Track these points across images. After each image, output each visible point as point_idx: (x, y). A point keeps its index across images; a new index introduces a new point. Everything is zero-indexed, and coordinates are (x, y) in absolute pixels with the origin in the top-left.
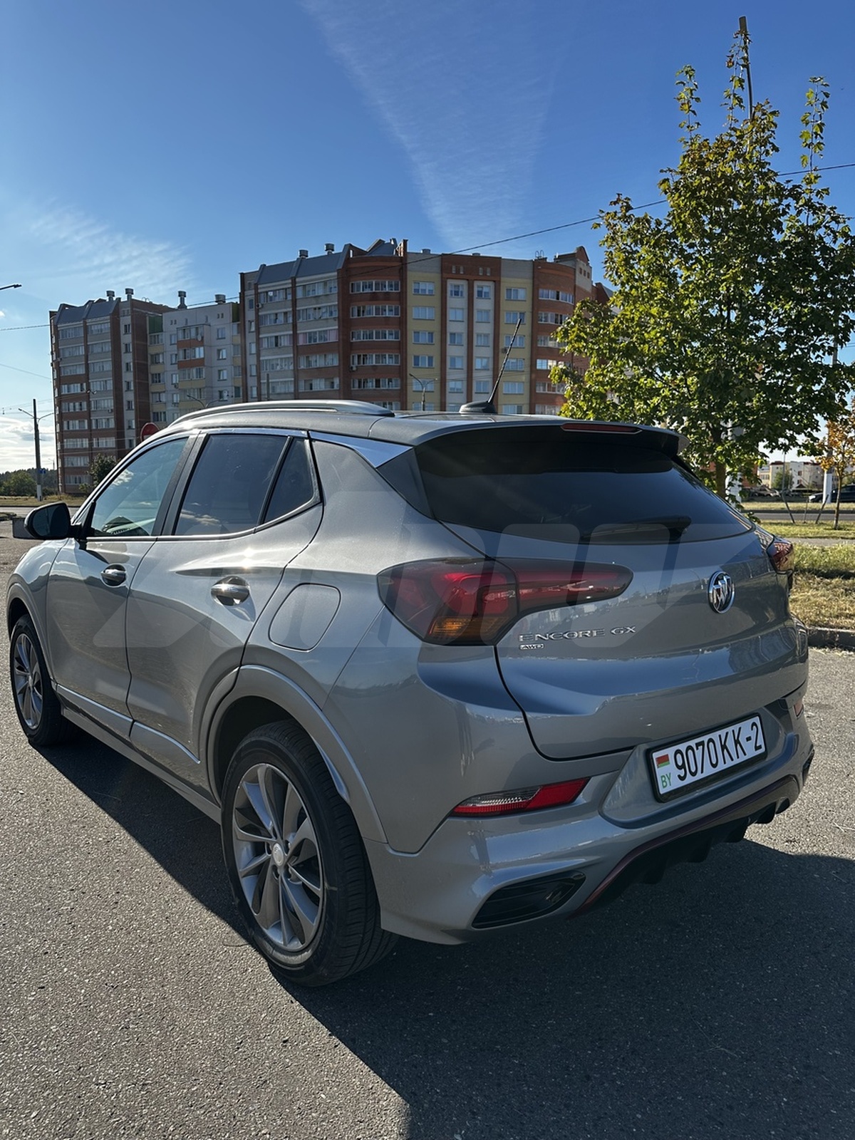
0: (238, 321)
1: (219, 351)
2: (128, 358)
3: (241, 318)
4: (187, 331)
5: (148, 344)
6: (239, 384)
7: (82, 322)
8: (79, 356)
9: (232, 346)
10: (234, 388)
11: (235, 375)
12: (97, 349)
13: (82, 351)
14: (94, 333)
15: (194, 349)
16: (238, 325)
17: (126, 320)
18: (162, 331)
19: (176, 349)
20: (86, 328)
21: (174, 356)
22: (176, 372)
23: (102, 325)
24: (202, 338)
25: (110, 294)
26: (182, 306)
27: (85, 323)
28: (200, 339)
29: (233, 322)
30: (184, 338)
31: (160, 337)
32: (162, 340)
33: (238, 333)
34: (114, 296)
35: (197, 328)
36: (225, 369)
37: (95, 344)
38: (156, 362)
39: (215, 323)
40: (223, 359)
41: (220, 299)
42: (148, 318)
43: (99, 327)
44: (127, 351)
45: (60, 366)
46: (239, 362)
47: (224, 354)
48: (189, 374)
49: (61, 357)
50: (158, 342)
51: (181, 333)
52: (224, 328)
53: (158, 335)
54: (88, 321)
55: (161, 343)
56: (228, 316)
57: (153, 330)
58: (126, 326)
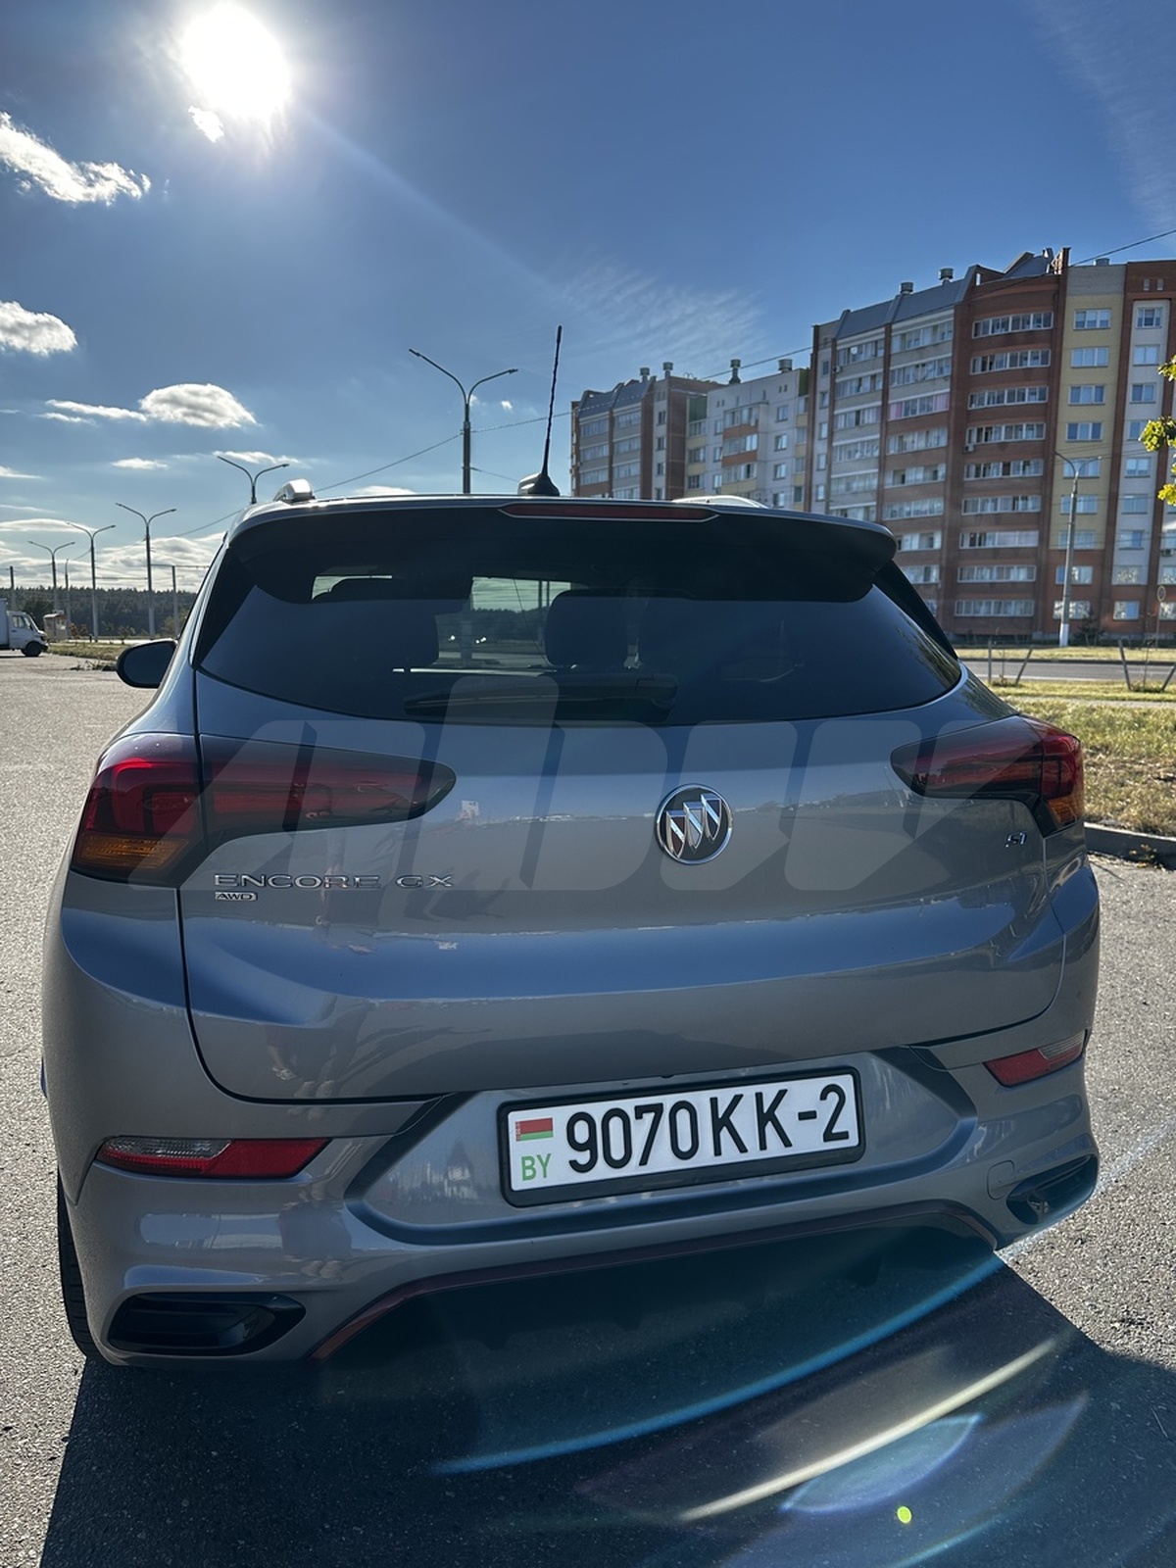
0: (807, 393)
1: (778, 438)
2: (660, 457)
3: (811, 389)
4: (737, 415)
5: (687, 434)
6: (801, 482)
7: (607, 413)
8: (603, 458)
9: (796, 430)
10: (793, 488)
11: (797, 470)
12: (624, 448)
13: (605, 451)
14: (622, 426)
15: (745, 439)
16: (806, 399)
17: (661, 406)
18: (705, 417)
19: (721, 440)
20: (612, 420)
21: (718, 451)
22: (719, 472)
23: (630, 415)
24: (757, 422)
25: (644, 372)
26: (735, 380)
27: (611, 413)
28: (753, 424)
29: (800, 395)
30: (733, 423)
31: (702, 426)
32: (704, 428)
33: (805, 411)
34: (648, 374)
35: (750, 409)
36: (784, 463)
37: (622, 441)
38: (695, 460)
39: (774, 398)
40: (782, 449)
41: (785, 366)
42: (688, 401)
43: (628, 418)
44: (660, 448)
45: (581, 472)
46: (803, 452)
47: (784, 443)
48: (736, 475)
49: (582, 460)
50: (700, 433)
51: (729, 417)
52: (787, 406)
53: (700, 423)
54: (615, 410)
55: (702, 434)
56: (794, 387)
57: (694, 417)
58: (660, 414)
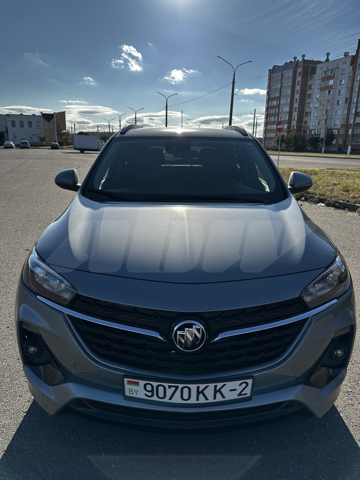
0: (354, 64)
1: (341, 81)
2: (298, 88)
4: (327, 72)
5: (308, 80)
6: (348, 96)
7: (281, 73)
8: (278, 88)
9: (348, 77)
10: (345, 98)
11: (347, 92)
12: (286, 85)
13: (279, 86)
14: (286, 77)
15: (329, 81)
16: (353, 66)
17: (300, 70)
18: (315, 73)
19: (320, 81)
20: (282, 75)
21: (319, 85)
22: (319, 93)
23: (289, 74)
24: (334, 75)
25: (295, 58)
26: (327, 60)
28: (332, 76)
29: (351, 65)
30: (325, 76)
31: (314, 76)
32: (315, 77)
33: (352, 71)
35: (332, 70)
37: (285, 82)
38: (310, 88)
39: (341, 66)
40: (342, 84)
41: (346, 54)
42: (310, 68)
45: (270, 93)
46: (350, 86)
47: (343, 82)
48: (325, 93)
49: (271, 89)
50: (313, 79)
51: (324, 73)
52: (346, 69)
53: (313, 76)
54: (283, 72)
55: (314, 79)
56: (349, 62)
57: (311, 73)
58: (299, 73)
